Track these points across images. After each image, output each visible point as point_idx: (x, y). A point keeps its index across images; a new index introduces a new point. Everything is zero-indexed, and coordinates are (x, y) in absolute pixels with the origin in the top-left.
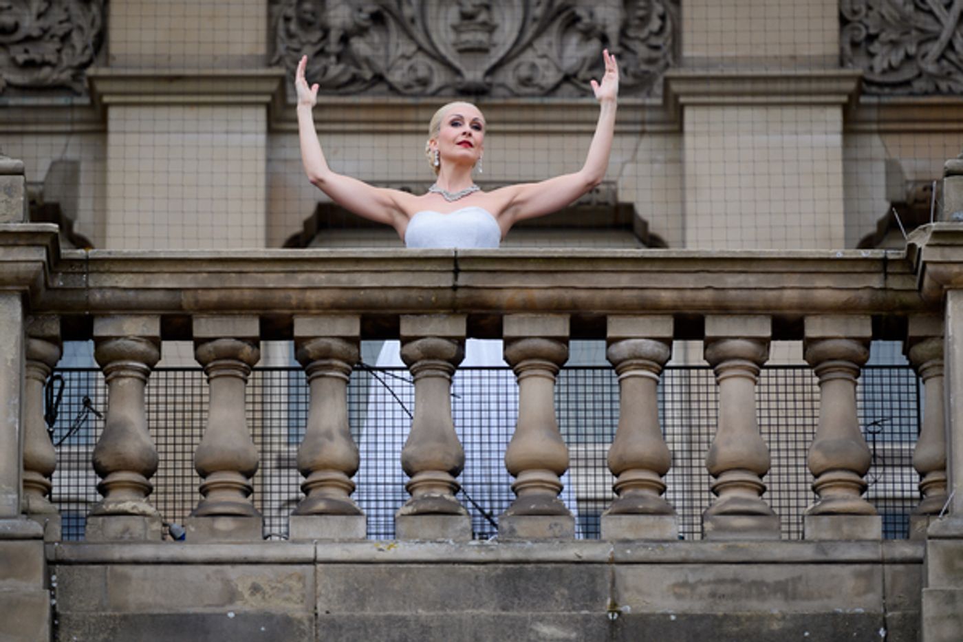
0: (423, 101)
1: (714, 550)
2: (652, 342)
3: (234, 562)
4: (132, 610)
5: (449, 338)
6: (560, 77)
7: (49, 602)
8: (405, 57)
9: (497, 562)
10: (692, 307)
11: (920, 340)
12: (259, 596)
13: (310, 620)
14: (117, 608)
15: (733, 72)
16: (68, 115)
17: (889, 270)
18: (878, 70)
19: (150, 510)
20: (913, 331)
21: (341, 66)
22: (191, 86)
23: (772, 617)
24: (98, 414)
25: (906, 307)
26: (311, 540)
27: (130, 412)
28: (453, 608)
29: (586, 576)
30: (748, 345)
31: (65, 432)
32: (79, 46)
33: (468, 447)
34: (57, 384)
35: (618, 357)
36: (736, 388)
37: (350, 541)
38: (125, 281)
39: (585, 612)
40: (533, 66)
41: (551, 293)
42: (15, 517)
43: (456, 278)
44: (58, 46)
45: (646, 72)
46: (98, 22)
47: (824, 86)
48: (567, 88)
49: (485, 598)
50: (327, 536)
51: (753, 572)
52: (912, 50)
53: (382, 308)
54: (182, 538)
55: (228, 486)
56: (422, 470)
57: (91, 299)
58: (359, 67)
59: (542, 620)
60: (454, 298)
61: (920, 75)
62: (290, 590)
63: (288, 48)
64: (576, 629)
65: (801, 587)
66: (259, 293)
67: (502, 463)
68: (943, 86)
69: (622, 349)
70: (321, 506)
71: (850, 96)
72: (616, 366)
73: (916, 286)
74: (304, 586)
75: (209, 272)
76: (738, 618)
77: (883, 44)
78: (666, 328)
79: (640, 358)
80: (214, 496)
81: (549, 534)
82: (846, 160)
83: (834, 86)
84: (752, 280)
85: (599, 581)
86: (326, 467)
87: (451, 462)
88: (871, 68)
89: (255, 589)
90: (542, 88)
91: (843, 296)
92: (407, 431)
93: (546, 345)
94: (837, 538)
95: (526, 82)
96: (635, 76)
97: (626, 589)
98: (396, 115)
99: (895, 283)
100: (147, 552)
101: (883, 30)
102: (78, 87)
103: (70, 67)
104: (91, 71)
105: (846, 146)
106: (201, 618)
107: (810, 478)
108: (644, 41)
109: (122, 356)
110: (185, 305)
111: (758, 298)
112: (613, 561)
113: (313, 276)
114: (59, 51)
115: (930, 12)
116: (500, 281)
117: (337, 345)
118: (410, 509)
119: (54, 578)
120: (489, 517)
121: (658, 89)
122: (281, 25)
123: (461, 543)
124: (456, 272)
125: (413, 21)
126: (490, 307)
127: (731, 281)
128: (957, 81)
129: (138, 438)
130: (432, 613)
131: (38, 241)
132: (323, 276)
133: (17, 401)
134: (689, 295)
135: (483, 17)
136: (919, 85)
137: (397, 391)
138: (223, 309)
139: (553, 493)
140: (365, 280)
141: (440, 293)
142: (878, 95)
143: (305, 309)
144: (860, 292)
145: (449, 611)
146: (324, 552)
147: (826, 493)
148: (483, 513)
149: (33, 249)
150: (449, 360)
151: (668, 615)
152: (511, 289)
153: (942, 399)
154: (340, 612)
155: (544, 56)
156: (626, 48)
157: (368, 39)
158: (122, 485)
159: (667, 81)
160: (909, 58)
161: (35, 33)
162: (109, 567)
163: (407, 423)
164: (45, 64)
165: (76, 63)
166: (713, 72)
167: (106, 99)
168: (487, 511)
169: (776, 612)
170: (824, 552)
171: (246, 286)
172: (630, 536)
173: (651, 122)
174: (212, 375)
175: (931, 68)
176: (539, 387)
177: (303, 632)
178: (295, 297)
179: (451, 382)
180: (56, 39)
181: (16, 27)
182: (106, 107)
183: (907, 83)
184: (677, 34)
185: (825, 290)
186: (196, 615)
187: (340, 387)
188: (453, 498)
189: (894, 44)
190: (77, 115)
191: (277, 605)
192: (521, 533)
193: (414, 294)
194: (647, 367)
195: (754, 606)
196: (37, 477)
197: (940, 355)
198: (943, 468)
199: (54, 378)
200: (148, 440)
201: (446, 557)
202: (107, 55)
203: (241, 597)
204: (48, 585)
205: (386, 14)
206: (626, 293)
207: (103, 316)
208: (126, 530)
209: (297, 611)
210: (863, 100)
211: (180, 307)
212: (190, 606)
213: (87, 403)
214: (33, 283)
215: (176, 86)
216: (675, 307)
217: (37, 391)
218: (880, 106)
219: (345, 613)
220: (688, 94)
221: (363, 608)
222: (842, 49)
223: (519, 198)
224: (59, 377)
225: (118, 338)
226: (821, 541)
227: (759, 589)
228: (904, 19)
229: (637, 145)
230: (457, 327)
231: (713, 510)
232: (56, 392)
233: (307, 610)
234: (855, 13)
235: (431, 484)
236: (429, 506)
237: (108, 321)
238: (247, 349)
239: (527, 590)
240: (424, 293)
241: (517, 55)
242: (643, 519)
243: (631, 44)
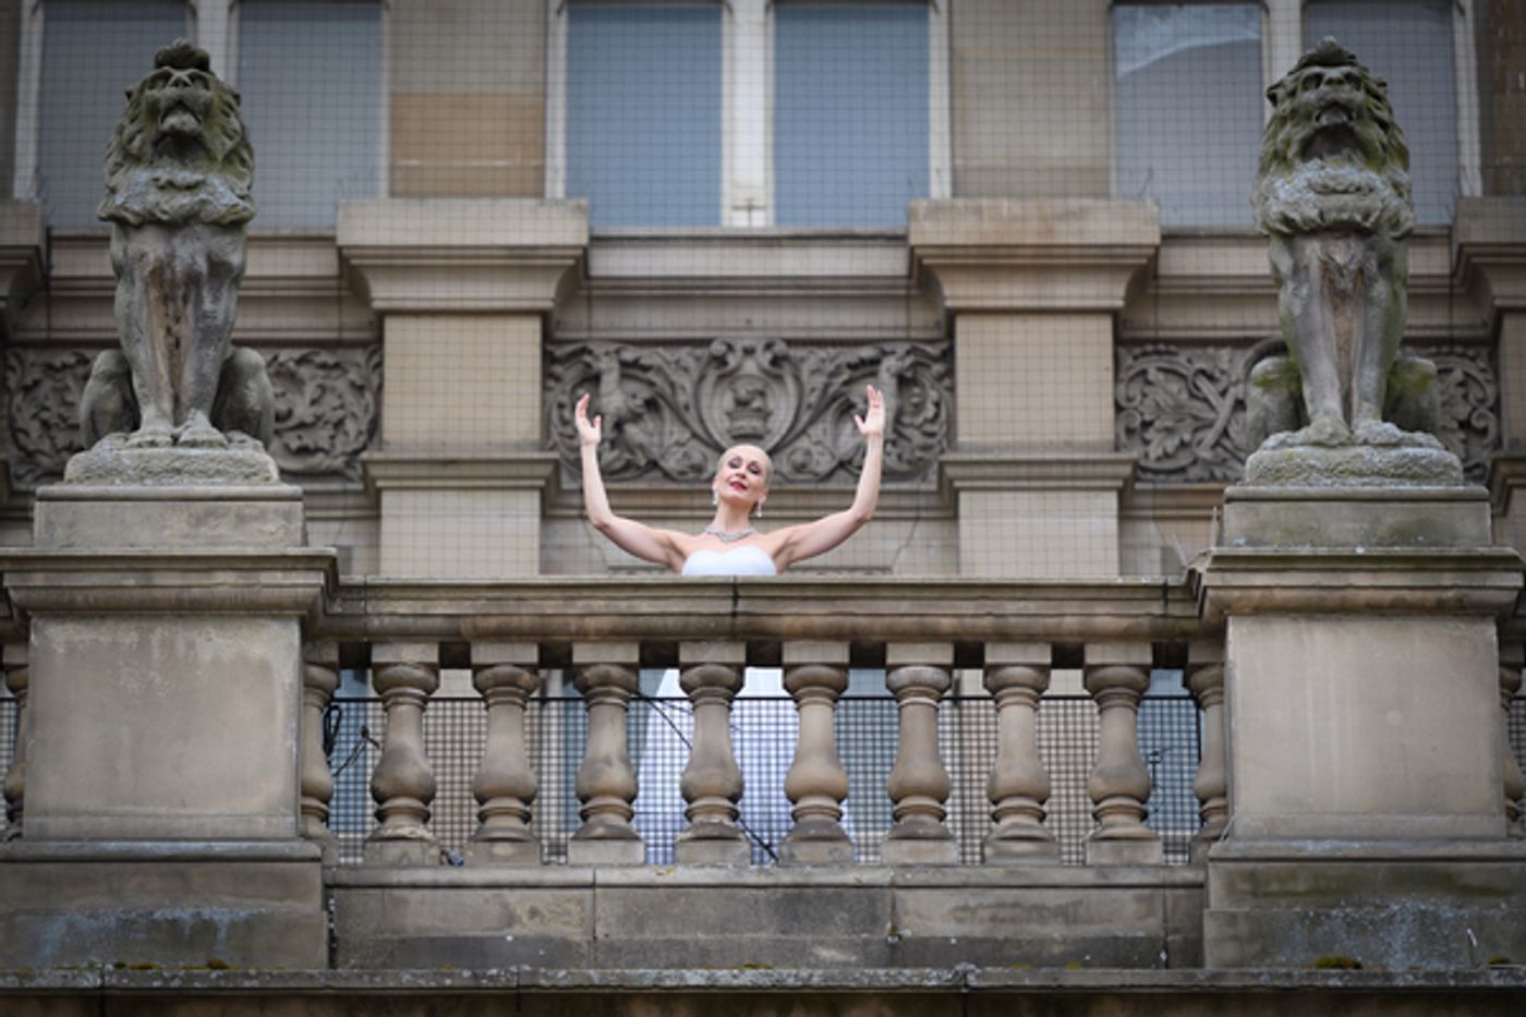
0: (697, 486)
1: (994, 874)
2: (931, 670)
3: (512, 886)
4: (411, 933)
5: (729, 665)
6: (834, 464)
7: (326, 925)
8: (679, 444)
9: (776, 886)
10: (971, 634)
11: (1201, 667)
12: (537, 920)
13: (589, 943)
14: (394, 932)
15: (1008, 456)
16: (340, 501)
17: (1170, 596)
18: (1153, 455)
19: (429, 835)
20: (1193, 658)
21: (615, 453)
22: (466, 471)
23: (1053, 941)
24: (375, 743)
25: (1185, 634)
26: (589, 865)
27: (408, 738)
28: (733, 932)
29: (865, 900)
30: (1028, 672)
31: (342, 763)
32: (353, 434)
33: (747, 769)
34: (335, 713)
35: (898, 684)
36: (1016, 715)
37: (628, 866)
38: (403, 607)
39: (865, 936)
40: (808, 453)
41: (830, 619)
42: (292, 840)
43: (735, 604)
44: (332, 432)
45: (921, 459)
46: (371, 409)
47: (1099, 470)
48: (842, 474)
49: (765, 922)
50: (606, 860)
51: (1034, 896)
52: (1187, 437)
53: (662, 634)
54: (461, 864)
55: (507, 812)
56: (702, 796)
57: (369, 625)
58: (632, 452)
59: (822, 943)
60: (733, 625)
61: (1195, 462)
62: (569, 913)
63: (561, 435)
64: (856, 953)
65: (1082, 911)
66: (537, 620)
67: (782, 793)
68: (1218, 472)
69: (902, 675)
70: (600, 831)
71: (1126, 480)
72: (897, 694)
73: (1196, 612)
74: (583, 910)
75: (489, 599)
76: (1019, 942)
77: (1159, 431)
78: (946, 656)
79: (919, 684)
80: (492, 822)
81: (828, 858)
82: (1122, 547)
83: (1109, 470)
84: (1032, 607)
85: (879, 905)
86: (604, 793)
87: (731, 788)
88: (1146, 455)
89: (534, 913)
90: (816, 474)
91: (1124, 623)
92: (685, 761)
93: (825, 671)
94: (1117, 862)
95: (800, 468)
96: (910, 462)
97: (907, 913)
98: (672, 501)
99: (1176, 610)
100: (425, 876)
101: (1158, 417)
102: (351, 473)
103: (344, 454)
104: (364, 456)
105: (1121, 533)
106: (480, 941)
107: (1091, 807)
108: (918, 427)
109: (401, 682)
110: (463, 631)
111: (1039, 624)
112: (893, 886)
113: (592, 602)
114: (332, 438)
115: (1205, 400)
116: (779, 608)
117: (616, 672)
118: (689, 835)
119: (332, 902)
120: (768, 847)
121: (933, 477)
122: (555, 414)
123: (739, 868)
124: (736, 598)
125: (687, 408)
126: (770, 634)
127: (1011, 607)
128: (1230, 468)
129: (415, 763)
130: (712, 937)
131: (317, 564)
132: (602, 603)
133: (294, 725)
134: (969, 621)
135: (757, 403)
136: (1194, 472)
137: (676, 721)
138: (502, 635)
139: (833, 820)
140: (644, 607)
141: (720, 619)
142: (1153, 482)
143: (583, 636)
144: (1141, 620)
145: (728, 935)
146: (603, 877)
147: (1107, 819)
148: (761, 844)
149: (312, 574)
150: (729, 688)
151: (947, 939)
152: (790, 616)
153: (1223, 725)
154: (618, 935)
155: (818, 443)
156: (901, 435)
157: (642, 425)
158: (400, 811)
159: (942, 465)
160: (1183, 445)
161: (309, 420)
162: (387, 891)
163: (686, 753)
164: (318, 450)
165: (349, 449)
166: (989, 457)
167: (380, 484)
168: (766, 842)
169: (1056, 935)
170: (1105, 876)
171: (525, 612)
172: (909, 861)
173: (927, 509)
174: (491, 701)
175: (1205, 454)
176: (819, 715)
177: (582, 956)
178: (574, 624)
179: (730, 709)
180: (330, 427)
181: (290, 413)
182: (379, 491)
183: (1182, 470)
184: (951, 423)
185: (1105, 617)
186: (474, 938)
187: (619, 713)
188: (732, 824)
189: (1169, 431)
190: (351, 501)
191: (556, 929)
192: (800, 858)
193: (693, 620)
194: (928, 695)
195: (1036, 930)
196: (314, 803)
197: (1220, 682)
198: (1223, 794)
199: (331, 709)
200: (425, 766)
201: (725, 880)
202: (381, 441)
203: (520, 922)
204: (326, 906)
205: (661, 402)
206: (906, 620)
207: (381, 643)
208: (405, 855)
209: (576, 935)
210: (1139, 486)
211: (458, 634)
212: (467, 929)
213: (365, 733)
214: (311, 608)
215: (451, 471)
216: (955, 634)
217: (315, 717)
218: (1155, 492)
219: (624, 937)
220: (963, 479)
221: (642, 931)
222: (1117, 436)
223: (794, 539)
224: (336, 708)
225: (396, 664)
226: (1102, 866)
227: (1039, 913)
228: (1178, 407)
229: (912, 533)
230: (737, 654)
231: (994, 835)
232: (333, 722)
233: (585, 933)
234: (1130, 400)
235: (711, 810)
236: (708, 831)
237: (386, 648)
238: (526, 676)
239: (807, 914)
240: (703, 620)
241: (792, 441)
242: (923, 845)
243: (908, 432)
